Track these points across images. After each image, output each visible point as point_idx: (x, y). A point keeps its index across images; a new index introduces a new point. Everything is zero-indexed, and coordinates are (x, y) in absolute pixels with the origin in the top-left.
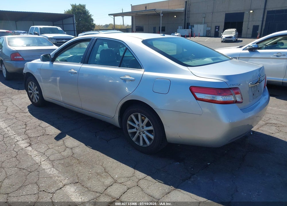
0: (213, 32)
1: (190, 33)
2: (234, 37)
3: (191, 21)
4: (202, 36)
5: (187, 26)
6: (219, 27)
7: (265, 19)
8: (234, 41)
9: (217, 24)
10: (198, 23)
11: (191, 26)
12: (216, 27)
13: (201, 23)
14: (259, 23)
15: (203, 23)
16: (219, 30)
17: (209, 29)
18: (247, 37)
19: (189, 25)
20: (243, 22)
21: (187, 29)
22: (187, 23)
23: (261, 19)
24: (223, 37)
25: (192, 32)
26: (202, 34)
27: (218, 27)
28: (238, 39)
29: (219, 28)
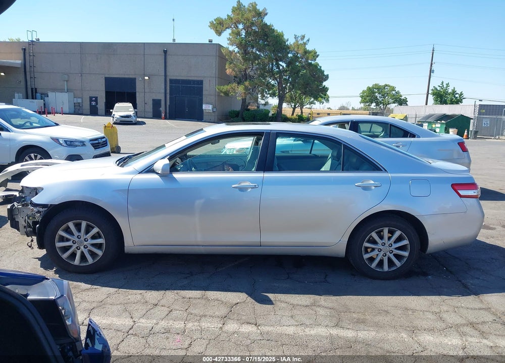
0: (86, 106)
1: (43, 107)
2: (133, 117)
3: (40, 84)
4: (68, 112)
5: (32, 93)
6: (96, 98)
7: (168, 91)
8: (134, 122)
9: (93, 94)
10: (54, 90)
11: (42, 94)
12: (91, 98)
13: (62, 91)
14: (161, 97)
15: (66, 91)
16: (97, 103)
17: (79, 100)
18: (146, 116)
19: (36, 92)
20: (136, 93)
21: (33, 98)
22: (32, 89)
23: (163, 91)
24: (115, 116)
25: (44, 104)
26: (66, 109)
27: (94, 99)
28: (139, 120)
29: (96, 101)
